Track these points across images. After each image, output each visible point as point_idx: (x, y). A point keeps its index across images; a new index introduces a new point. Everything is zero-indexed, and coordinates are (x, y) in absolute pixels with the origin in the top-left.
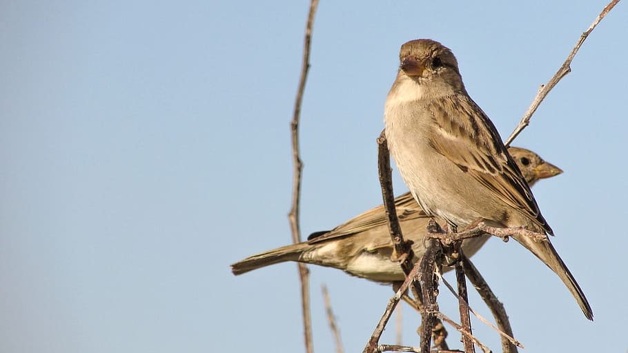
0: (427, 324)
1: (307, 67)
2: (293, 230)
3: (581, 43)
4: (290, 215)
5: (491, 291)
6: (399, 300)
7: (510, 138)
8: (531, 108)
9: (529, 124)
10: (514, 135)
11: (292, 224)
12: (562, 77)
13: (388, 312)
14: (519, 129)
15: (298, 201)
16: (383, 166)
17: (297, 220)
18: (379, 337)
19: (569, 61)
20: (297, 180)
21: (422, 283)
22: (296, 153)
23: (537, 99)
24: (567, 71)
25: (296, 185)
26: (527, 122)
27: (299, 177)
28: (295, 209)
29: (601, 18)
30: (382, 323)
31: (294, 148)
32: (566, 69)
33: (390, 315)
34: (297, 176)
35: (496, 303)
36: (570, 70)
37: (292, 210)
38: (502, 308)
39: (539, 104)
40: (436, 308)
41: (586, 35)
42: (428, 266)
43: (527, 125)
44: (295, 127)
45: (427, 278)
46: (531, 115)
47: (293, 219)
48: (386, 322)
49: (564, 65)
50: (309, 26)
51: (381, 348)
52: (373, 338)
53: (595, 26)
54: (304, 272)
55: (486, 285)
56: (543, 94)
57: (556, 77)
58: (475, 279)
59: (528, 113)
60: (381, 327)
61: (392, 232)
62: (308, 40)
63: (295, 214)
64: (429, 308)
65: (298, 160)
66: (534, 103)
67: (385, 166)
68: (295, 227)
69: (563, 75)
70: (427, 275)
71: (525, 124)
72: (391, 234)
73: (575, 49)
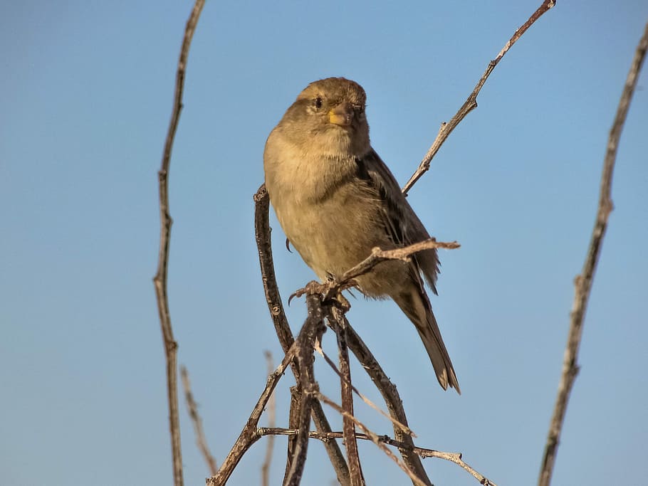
0: (305, 406)
1: (179, 107)
2: (158, 298)
3: (488, 73)
4: (156, 279)
5: (382, 371)
6: (280, 375)
7: (408, 185)
8: (431, 150)
9: (430, 168)
10: (412, 181)
11: (157, 289)
12: (467, 113)
13: (268, 389)
14: (417, 174)
15: (165, 264)
16: (261, 226)
17: (164, 286)
18: (258, 419)
19: (475, 94)
20: (164, 239)
21: (300, 359)
22: (163, 207)
23: (438, 139)
24: (473, 107)
25: (164, 245)
26: (427, 166)
27: (168, 235)
28: (162, 273)
29: (512, 44)
30: (261, 402)
31: (162, 203)
32: (471, 103)
33: (270, 393)
34: (164, 234)
35: (388, 385)
36: (476, 105)
37: (159, 274)
38: (395, 390)
39: (440, 145)
40: (316, 388)
41: (494, 64)
42: (307, 339)
43: (427, 169)
44: (164, 177)
45: (305, 353)
46: (431, 158)
47: (159, 284)
48: (266, 401)
49: (469, 99)
50: (183, 59)
51: (261, 431)
52: (250, 420)
53: (505, 52)
54: (171, 347)
55: (376, 364)
56: (445, 133)
57: (459, 113)
58: (363, 357)
59: (428, 155)
60: (261, 407)
61: (270, 301)
62: (181, 75)
63: (161, 278)
64: (308, 388)
65: (167, 216)
66: (435, 144)
67: (263, 225)
68: (161, 294)
69: (469, 111)
70: (305, 349)
71: (424, 169)
72: (269, 303)
73: (481, 80)
